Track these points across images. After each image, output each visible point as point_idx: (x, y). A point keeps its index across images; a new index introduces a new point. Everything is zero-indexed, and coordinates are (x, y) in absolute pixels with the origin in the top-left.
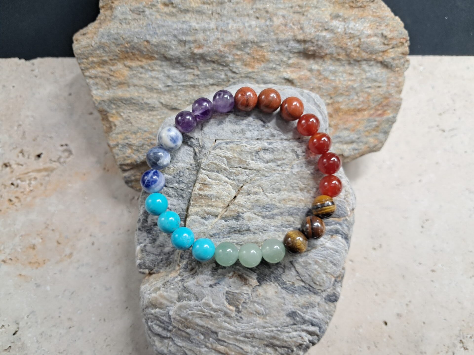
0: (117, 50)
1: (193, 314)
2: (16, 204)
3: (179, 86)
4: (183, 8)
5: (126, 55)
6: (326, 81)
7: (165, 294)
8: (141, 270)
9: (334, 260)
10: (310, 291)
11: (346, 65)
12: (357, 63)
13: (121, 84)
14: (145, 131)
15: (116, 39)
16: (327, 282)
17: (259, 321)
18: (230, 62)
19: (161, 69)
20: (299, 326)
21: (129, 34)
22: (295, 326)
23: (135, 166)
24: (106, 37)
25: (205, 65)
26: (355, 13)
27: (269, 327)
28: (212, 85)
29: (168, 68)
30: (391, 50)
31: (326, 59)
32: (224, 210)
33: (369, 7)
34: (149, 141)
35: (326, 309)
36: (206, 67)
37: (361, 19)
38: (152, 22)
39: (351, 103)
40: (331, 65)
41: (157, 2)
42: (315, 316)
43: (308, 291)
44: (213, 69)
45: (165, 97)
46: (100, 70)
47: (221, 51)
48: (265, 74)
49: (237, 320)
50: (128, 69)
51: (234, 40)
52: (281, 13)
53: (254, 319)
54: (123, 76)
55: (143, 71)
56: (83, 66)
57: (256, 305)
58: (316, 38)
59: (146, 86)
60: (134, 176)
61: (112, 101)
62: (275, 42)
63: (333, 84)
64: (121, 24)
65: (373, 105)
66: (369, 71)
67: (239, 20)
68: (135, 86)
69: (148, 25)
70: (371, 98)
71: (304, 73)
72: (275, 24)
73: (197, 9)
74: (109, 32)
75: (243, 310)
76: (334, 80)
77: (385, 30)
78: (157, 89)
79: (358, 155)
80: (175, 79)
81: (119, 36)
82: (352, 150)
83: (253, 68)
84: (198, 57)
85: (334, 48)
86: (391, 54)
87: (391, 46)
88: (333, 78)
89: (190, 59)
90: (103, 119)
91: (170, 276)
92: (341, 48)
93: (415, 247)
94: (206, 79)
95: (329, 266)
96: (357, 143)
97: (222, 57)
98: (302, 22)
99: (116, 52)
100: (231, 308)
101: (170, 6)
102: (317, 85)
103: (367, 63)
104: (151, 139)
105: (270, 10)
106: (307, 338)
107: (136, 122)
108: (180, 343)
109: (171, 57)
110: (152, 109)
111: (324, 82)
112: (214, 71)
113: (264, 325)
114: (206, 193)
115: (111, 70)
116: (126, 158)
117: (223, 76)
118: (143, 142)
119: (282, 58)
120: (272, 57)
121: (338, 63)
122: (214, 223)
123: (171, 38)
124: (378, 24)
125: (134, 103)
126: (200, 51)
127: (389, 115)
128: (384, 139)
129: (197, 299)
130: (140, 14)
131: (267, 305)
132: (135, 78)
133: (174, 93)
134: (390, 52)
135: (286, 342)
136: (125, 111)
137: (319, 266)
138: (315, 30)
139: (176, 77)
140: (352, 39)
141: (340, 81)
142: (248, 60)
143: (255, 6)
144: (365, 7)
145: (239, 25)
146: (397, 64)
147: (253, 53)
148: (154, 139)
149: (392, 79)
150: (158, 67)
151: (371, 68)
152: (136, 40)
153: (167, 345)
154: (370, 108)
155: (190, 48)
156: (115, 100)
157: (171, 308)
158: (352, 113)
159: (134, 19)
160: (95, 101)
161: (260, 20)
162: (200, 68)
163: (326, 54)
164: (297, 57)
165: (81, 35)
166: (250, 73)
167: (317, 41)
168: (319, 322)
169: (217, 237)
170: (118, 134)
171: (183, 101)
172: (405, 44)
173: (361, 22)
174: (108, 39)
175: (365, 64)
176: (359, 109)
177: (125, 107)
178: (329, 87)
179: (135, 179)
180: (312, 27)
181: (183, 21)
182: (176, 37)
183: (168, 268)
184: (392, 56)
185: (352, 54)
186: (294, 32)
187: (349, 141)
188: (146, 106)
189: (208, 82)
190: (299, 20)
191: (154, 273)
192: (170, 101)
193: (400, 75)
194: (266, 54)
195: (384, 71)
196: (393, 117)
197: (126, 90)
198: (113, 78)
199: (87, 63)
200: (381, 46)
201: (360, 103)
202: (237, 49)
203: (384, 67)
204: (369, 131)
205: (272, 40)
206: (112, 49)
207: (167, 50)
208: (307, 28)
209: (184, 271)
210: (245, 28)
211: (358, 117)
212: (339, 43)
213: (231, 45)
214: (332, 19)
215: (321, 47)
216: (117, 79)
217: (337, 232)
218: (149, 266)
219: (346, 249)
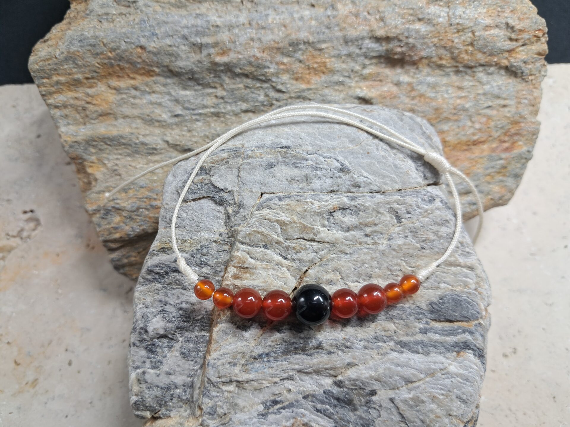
0: (95, 62)
3: (195, 115)
5: (110, 70)
6: (422, 99)
9: (463, 393)
11: (452, 74)
12: (469, 71)
13: (104, 115)
14: (142, 187)
15: (94, 46)
18: (273, 74)
19: (165, 90)
21: (112, 36)
23: (127, 242)
24: (77, 43)
25: (233, 81)
28: (246, 111)
29: (176, 88)
30: (521, 48)
31: (420, 66)
34: (148, 202)
36: (234, 84)
37: (474, 2)
38: (148, 17)
39: (463, 133)
40: (428, 75)
44: (246, 87)
45: (173, 132)
46: (70, 94)
47: (258, 58)
48: (327, 91)
50: (114, 91)
51: (277, 40)
54: (107, 102)
55: (137, 93)
56: (43, 89)
58: (406, 34)
59: (143, 116)
60: (127, 258)
61: (90, 142)
62: (341, 41)
63: (434, 104)
64: (101, 22)
65: (496, 135)
66: (488, 83)
67: (284, 10)
68: (125, 117)
69: (142, 22)
70: (492, 124)
71: (388, 88)
72: (341, 13)
74: (82, 35)
76: (436, 97)
77: (512, 18)
78: (159, 121)
80: (187, 105)
81: (98, 40)
82: (467, 205)
83: (308, 82)
84: (222, 68)
85: (434, 48)
86: (522, 55)
87: (521, 44)
88: (433, 95)
89: (210, 73)
90: (79, 171)
92: (445, 47)
94: (235, 102)
97: (258, 67)
98: (382, 9)
99: (94, 65)
102: (409, 106)
103: (485, 70)
104: (150, 199)
107: (127, 172)
109: (180, 70)
110: (151, 152)
111: (420, 101)
112: (248, 89)
115: (88, 95)
116: (112, 230)
117: (262, 98)
118: (138, 204)
119: (354, 67)
120: (337, 65)
121: (438, 72)
122: (259, 335)
123: (179, 40)
124: (499, 9)
125: (124, 144)
126: (224, 59)
127: (522, 148)
128: (514, 186)
130: (129, 6)
132: (125, 106)
133: (186, 126)
134: (521, 51)
136: (111, 157)
137: (439, 406)
138: (404, 21)
139: (188, 100)
140: (461, 33)
141: (444, 99)
142: (301, 71)
145: (285, 17)
146: (530, 70)
147: (308, 60)
148: (155, 199)
149: (524, 92)
150: (160, 86)
151: (490, 77)
152: (124, 46)
154: (491, 138)
155: (209, 55)
158: (465, 147)
159: (121, 14)
160: (64, 144)
161: (316, 9)
162: (225, 86)
163: (422, 58)
164: (376, 64)
166: (304, 91)
167: (407, 37)
169: (266, 360)
170: (99, 192)
171: (201, 137)
172: (542, 39)
173: (473, 7)
174: (81, 46)
175: (482, 72)
176: (474, 141)
177: (110, 151)
178: (428, 108)
179: (128, 263)
180: (399, 16)
181: (197, 14)
182: (187, 39)
183: (182, 410)
184: (523, 58)
185: (462, 56)
186: (370, 25)
187: (463, 191)
188: (142, 148)
189: (239, 107)
190: (377, 7)
191: (160, 418)
192: (181, 139)
193: (536, 86)
194: (327, 60)
195: (510, 81)
196: (529, 151)
197: (112, 125)
198: (91, 106)
199: (50, 84)
200: (506, 43)
201: (476, 131)
202: (283, 54)
203: (511, 75)
204: (492, 174)
205: (337, 39)
206: (87, 62)
207: (173, 59)
208: (390, 18)
209: (209, 419)
210: (295, 20)
211: (473, 153)
212: (442, 40)
213: (273, 48)
214: (428, 3)
215: (414, 46)
216: (96, 108)
217: (466, 346)
218: (151, 407)
219: (482, 373)
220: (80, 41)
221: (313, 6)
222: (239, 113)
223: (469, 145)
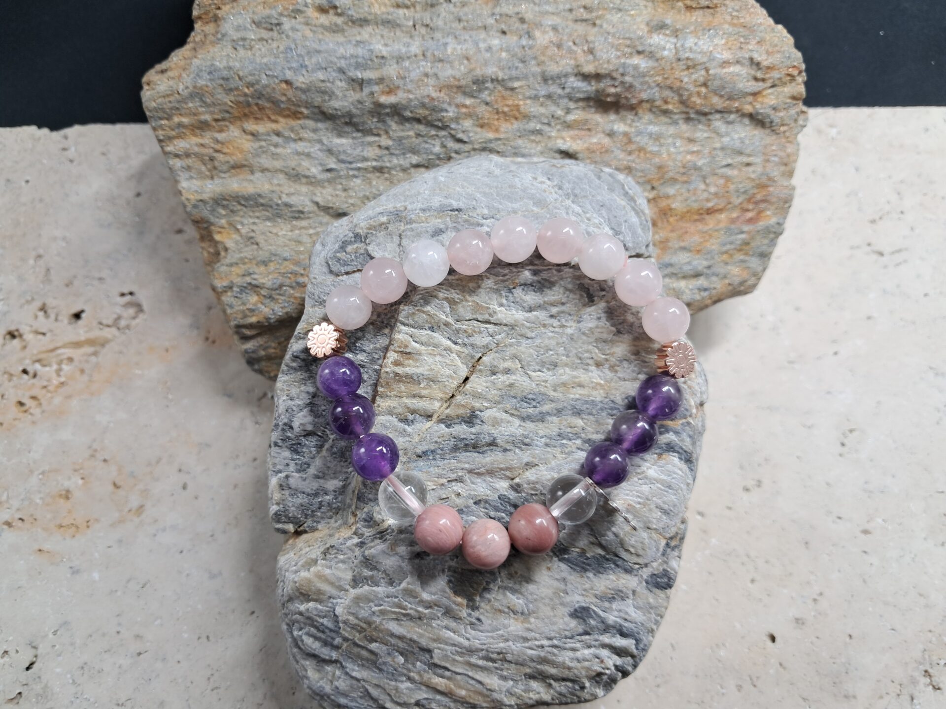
0: (227, 99)
1: (383, 613)
2: (31, 411)
3: (352, 169)
4: (356, 16)
5: (246, 111)
6: (642, 154)
7: (328, 571)
8: (280, 526)
9: (664, 503)
10: (617, 566)
11: (681, 122)
12: (703, 119)
13: (237, 167)
14: (285, 259)
15: (227, 79)
16: (650, 549)
17: (515, 626)
18: (452, 119)
19: (315, 137)
20: (596, 637)
21: (250, 68)
22: (587, 637)
23: (265, 329)
24: (206, 76)
25: (401, 127)
26: (696, 20)
27: (536, 639)
28: (417, 166)
29: (329, 135)
30: (770, 91)
31: (640, 111)
32: (445, 405)
33: (724, 8)
34: (293, 279)
35: (649, 603)
36: (403, 130)
37: (709, 30)
38: (295, 45)
39: (693, 198)
40: (651, 123)
41: (306, 5)
42: (627, 617)
43: (613, 566)
44: (418, 135)
45: (324, 192)
46: (195, 140)
47: (433, 99)
48: (520, 142)
49: (472, 624)
50: (250, 137)
51: (457, 77)
52: (549, 21)
53: (506, 622)
54: (241, 151)
55: (280, 140)
56: (160, 132)
57: (508, 594)
58: (621, 70)
59: (286, 170)
60: (264, 350)
61: (220, 201)
62: (539, 78)
63: (657, 160)
64: (236, 49)
65: (737, 201)
66: (727, 134)
67: (467, 37)
68: (264, 170)
69: (288, 50)
70: (732, 187)
71: (597, 139)
72: (539, 42)
73: (384, 16)
74: (213, 65)
75: (482, 605)
76: (660, 151)
77: (757, 52)
78: (307, 177)
79: (709, 301)
80: (342, 157)
81: (232, 72)
82: (696, 291)
83: (497, 130)
84: (388, 110)
85: (657, 89)
86: (770, 99)
87: (769, 84)
88: (655, 149)
89: (373, 116)
90: (202, 238)
91: (337, 536)
92: (671, 88)
93: (828, 484)
94: (404, 154)
95: (654, 515)
96: (707, 276)
97: (434, 109)
98: (590, 38)
99: (226, 104)
100: (459, 599)
101: (332, 12)
102: (625, 162)
103: (723, 118)
104: (296, 274)
105: (529, 16)
106: (612, 661)
107: (266, 241)
108: (358, 672)
109: (334, 112)
110: (297, 215)
111: (638, 156)
112: (420, 139)
113: (525, 634)
114: (409, 370)
115: (217, 141)
116: (248, 313)
117: (437, 149)
118: (281, 279)
119: (555, 111)
120: (533, 108)
121: (664, 119)
122: (424, 430)
123: (334, 74)
124: (742, 40)
125: (262, 205)
126: (391, 99)
127: (770, 219)
128: (760, 269)
129: (391, 583)
130: (272, 30)
131: (531, 594)
132: (264, 156)
133: (341, 184)
134: (769, 94)
135: (569, 668)
136: (245, 221)
137: (635, 516)
138: (619, 53)
139: (344, 151)
140: (691, 71)
141: (669, 155)
142: (487, 115)
143: (497, 10)
144: (716, 7)
145: (467, 47)
146: (782, 118)
147: (496, 101)
148: (302, 275)
149: (774, 148)
150: (309, 132)
151: (730, 126)
152: (264, 80)
153: (330, 678)
154: (730, 206)
155: (372, 93)
156: (225, 199)
157: (339, 600)
158: (696, 217)
159: (261, 39)
160: (186, 203)
161: (508, 36)
162: (391, 133)
163: (641, 102)
164: (584, 108)
165: (157, 72)
166: (490, 141)
167: (623, 75)
168: (635, 630)
169: (431, 457)
170: (231, 265)
171: (359, 198)
172: (797, 78)
173: (709, 37)
174: (211, 80)
175: (720, 120)
176: (708, 209)
177: (245, 213)
178: (648, 166)
179: (266, 356)
180: (612, 47)
181: (357, 41)
182: (344, 73)
183: (333, 521)
184: (772, 103)
185: (693, 99)
186: (575, 59)
187: (691, 273)
188: (285, 210)
189: (408, 161)
190: (585, 36)
191: (305, 532)
192: (334, 200)
193: (790, 139)
194: (521, 103)
195: (756, 132)
196: (778, 224)
197: (247, 180)
198: (222, 156)
199: (169, 127)
200: (750, 84)
201: (711, 196)
202: (465, 94)
203: (757, 125)
204: (731, 252)
205: (533, 75)
206: (217, 99)
207: (327, 98)
208: (601, 50)
209: (364, 527)
210: (480, 51)
211: (706, 224)
212: (667, 78)
213: (452, 87)
214: (650, 32)
215: (631, 86)
216: (228, 158)
217: (670, 448)
218: (295, 518)
219: (689, 481)
220: (210, 73)
221: (504, 33)
222: (408, 169)
223: (701, 214)
